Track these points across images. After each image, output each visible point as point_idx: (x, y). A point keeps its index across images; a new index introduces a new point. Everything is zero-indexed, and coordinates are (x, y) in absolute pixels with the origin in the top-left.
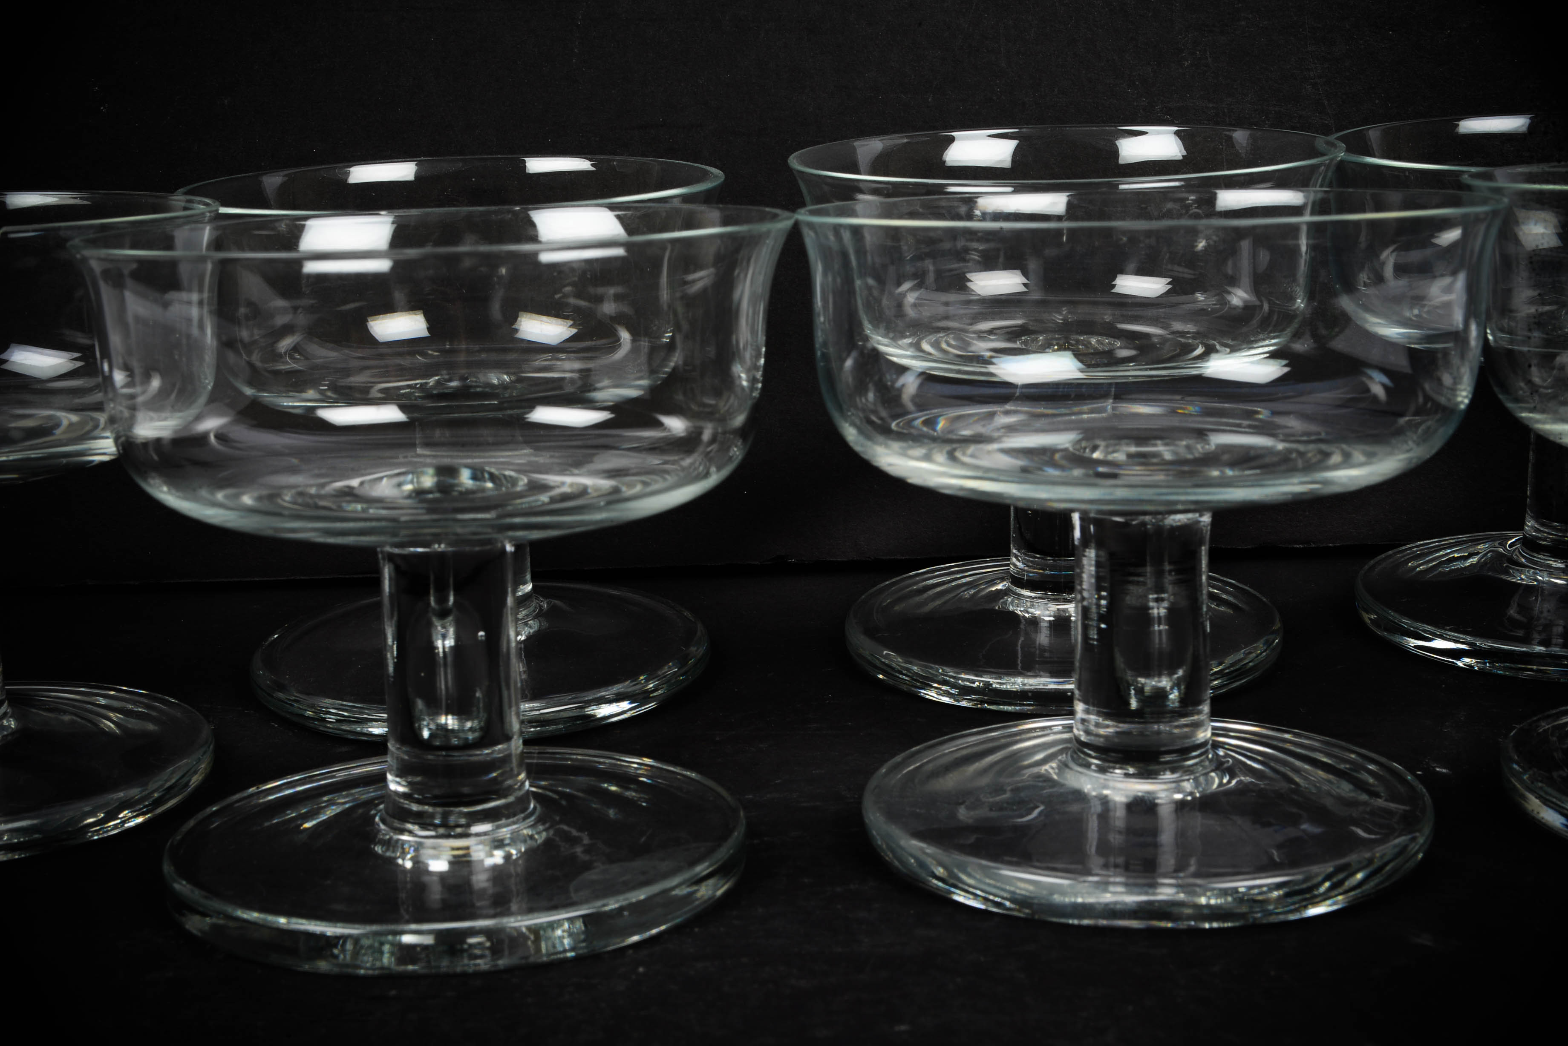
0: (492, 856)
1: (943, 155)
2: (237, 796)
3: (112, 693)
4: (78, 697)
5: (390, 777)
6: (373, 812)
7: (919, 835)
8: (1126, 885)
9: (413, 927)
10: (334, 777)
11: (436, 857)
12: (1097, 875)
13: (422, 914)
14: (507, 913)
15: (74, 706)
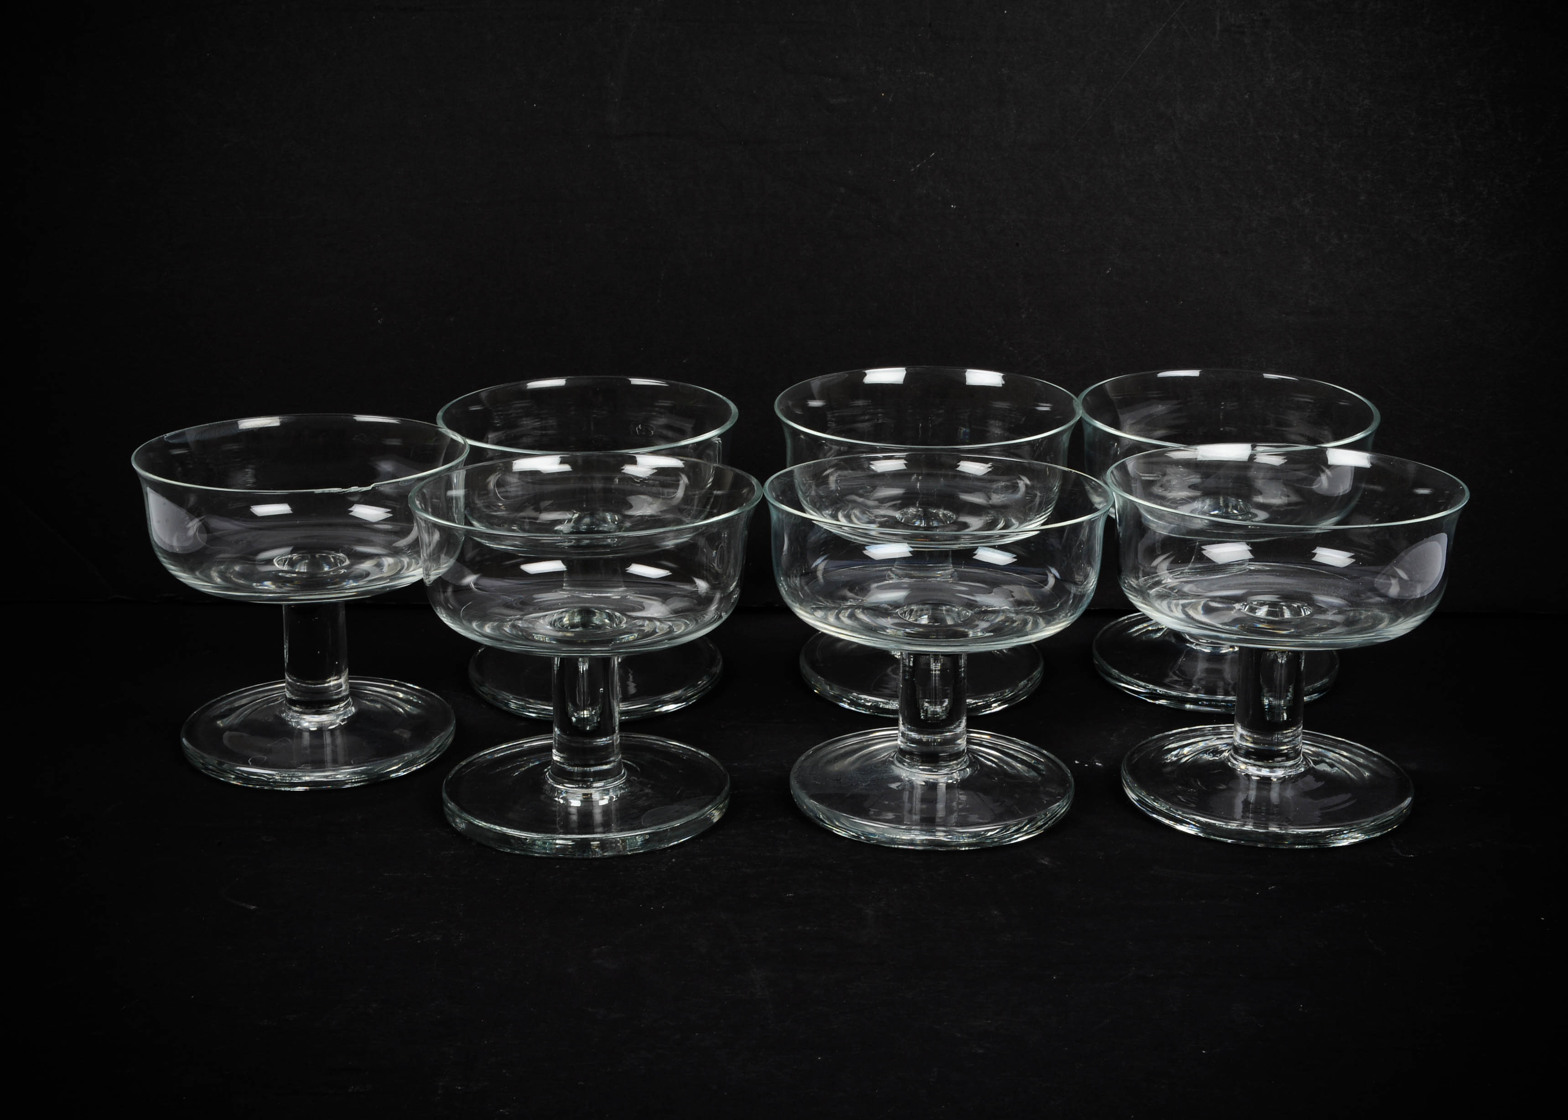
0: (603, 799)
1: (863, 378)
2: (476, 756)
3: (404, 689)
4: (385, 691)
5: (554, 751)
6: (546, 770)
7: (813, 797)
8: (921, 830)
9: (561, 836)
10: (522, 747)
11: (575, 799)
12: (906, 825)
13: (567, 829)
14: (609, 831)
15: (381, 697)
